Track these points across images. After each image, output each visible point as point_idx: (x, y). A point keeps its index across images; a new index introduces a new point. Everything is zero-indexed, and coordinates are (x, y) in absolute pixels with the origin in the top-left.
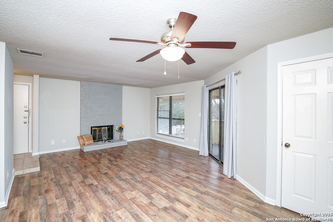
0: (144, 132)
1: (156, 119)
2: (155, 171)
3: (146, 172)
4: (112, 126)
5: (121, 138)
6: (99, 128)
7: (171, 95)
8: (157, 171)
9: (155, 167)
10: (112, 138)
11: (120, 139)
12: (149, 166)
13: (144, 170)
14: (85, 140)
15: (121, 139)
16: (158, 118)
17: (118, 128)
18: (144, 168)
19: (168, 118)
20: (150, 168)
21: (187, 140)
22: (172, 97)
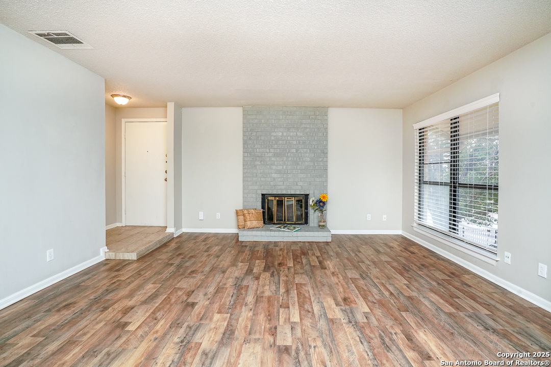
0: (385, 216)
1: (416, 187)
4: (307, 196)
10: (306, 222)
11: (319, 226)
15: (322, 227)
16: (421, 182)
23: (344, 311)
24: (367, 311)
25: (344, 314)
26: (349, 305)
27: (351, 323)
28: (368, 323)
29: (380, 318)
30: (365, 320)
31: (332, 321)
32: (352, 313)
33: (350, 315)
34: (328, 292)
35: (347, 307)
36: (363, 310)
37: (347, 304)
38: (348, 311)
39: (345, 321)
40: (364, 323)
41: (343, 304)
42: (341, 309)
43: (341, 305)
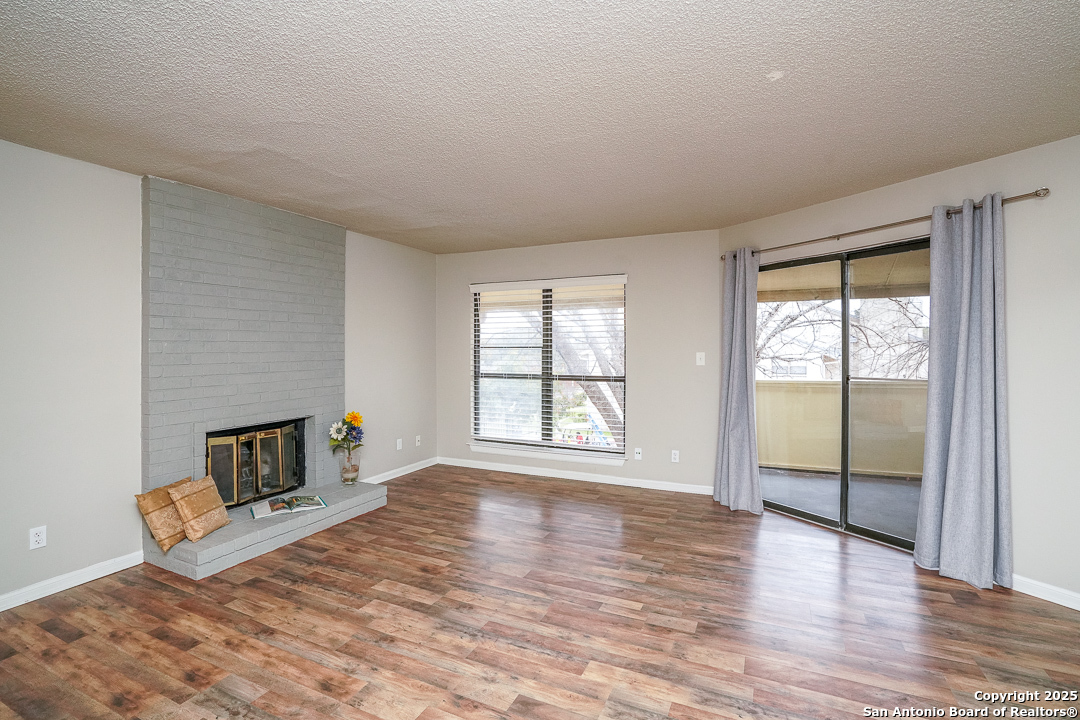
5: (351, 475)
6: (243, 438)
7: (547, 285)
14: (186, 512)
17: (339, 431)
19: (535, 377)
21: (638, 457)
22: (551, 290)
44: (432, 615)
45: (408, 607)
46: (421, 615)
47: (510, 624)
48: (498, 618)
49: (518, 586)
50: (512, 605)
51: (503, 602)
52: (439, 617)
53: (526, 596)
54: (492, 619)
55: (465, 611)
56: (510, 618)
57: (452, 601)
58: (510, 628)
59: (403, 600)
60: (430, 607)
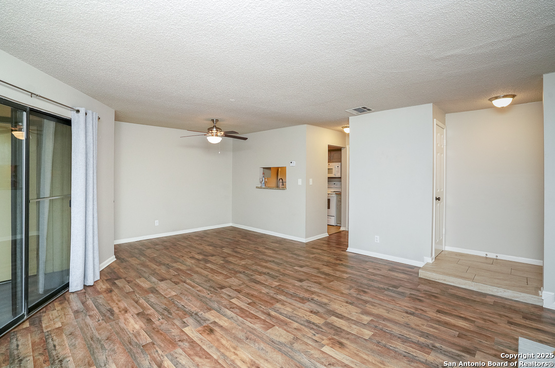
2: (212, 290)
3: (230, 287)
8: (209, 290)
9: (210, 300)
12: (225, 302)
13: (236, 290)
18: (235, 295)
20: (222, 297)
23: (205, 320)
24: (185, 328)
25: (204, 318)
26: (204, 327)
27: (195, 314)
28: (181, 319)
29: (173, 327)
30: (185, 320)
31: (210, 309)
32: (198, 321)
33: (199, 319)
34: (233, 332)
35: (205, 324)
36: (190, 327)
37: (207, 327)
38: (202, 321)
39: (201, 313)
40: (185, 318)
41: (211, 325)
42: (209, 320)
43: (211, 323)
44: (331, 311)
45: (345, 316)
46: (337, 311)
47: (295, 302)
48: (300, 305)
49: (282, 321)
50: (290, 310)
51: (294, 312)
52: (328, 309)
53: (281, 314)
54: (302, 305)
55: (315, 310)
56: (294, 304)
57: (321, 317)
58: (296, 300)
59: (349, 321)
60: (333, 315)
